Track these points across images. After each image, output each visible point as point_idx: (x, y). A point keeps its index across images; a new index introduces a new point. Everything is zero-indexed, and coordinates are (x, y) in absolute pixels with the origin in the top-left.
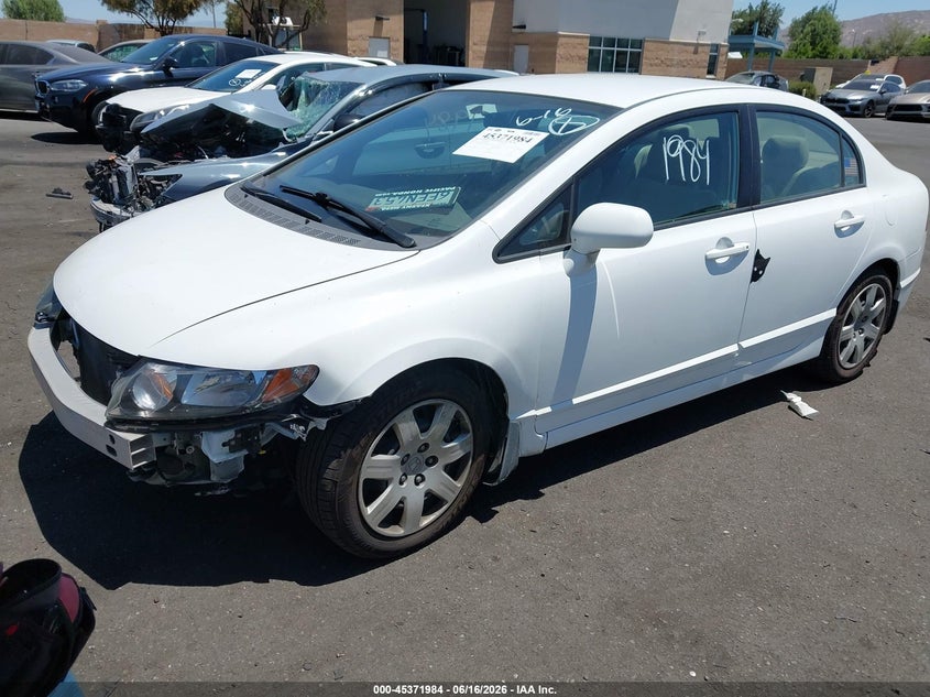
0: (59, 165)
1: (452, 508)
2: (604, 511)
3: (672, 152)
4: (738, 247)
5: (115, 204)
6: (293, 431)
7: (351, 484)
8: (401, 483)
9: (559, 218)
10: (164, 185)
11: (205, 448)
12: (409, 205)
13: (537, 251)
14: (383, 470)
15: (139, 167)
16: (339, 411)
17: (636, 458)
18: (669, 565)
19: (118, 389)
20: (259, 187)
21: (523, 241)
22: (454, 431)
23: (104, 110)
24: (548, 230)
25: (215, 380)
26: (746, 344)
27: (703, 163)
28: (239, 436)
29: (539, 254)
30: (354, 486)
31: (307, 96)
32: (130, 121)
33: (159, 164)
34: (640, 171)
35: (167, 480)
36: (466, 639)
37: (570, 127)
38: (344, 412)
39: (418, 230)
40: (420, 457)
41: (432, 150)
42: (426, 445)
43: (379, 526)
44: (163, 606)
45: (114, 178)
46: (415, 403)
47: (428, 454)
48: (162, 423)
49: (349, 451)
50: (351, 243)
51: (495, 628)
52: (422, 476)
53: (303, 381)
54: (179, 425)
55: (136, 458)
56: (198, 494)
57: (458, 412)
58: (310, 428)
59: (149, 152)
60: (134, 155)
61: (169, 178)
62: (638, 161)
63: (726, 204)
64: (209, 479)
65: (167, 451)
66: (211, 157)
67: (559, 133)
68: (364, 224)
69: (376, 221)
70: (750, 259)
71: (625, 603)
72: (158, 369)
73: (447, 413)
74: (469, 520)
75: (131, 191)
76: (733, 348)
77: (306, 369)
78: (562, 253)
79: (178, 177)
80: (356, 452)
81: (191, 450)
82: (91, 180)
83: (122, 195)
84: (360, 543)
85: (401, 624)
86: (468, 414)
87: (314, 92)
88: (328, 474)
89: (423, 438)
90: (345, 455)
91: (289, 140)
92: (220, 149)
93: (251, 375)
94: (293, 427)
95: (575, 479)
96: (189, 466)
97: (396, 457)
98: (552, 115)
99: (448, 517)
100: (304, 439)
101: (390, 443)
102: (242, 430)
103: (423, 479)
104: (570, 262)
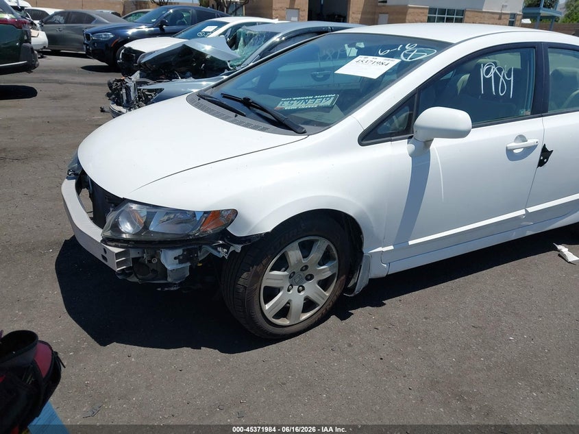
0: (95, 84)
1: (322, 309)
2: (426, 318)
3: (487, 75)
4: (530, 142)
5: (123, 106)
6: (219, 252)
7: (256, 289)
8: (289, 290)
9: (406, 116)
10: (153, 95)
11: (163, 261)
12: (303, 106)
13: (389, 138)
14: (277, 281)
15: (139, 83)
16: (250, 241)
17: (450, 283)
18: (469, 358)
19: (110, 218)
20: (209, 94)
21: (380, 131)
22: (326, 259)
23: (123, 51)
24: (397, 126)
25: (172, 216)
26: (531, 210)
27: (508, 83)
28: (185, 253)
29: (391, 141)
30: (257, 291)
31: (244, 41)
32: (137, 57)
33: (151, 82)
34: (462, 90)
35: (140, 279)
36: (328, 397)
37: (415, 56)
38: (252, 241)
39: (308, 122)
40: (302, 274)
41: (322, 76)
42: (306, 267)
43: (273, 317)
44: (133, 360)
45: (124, 91)
46: (300, 238)
47: (307, 273)
48: (136, 242)
49: (255, 267)
50: (263, 130)
51: (347, 392)
52: (303, 287)
53: (227, 219)
54: (147, 244)
55: (119, 264)
56: (159, 289)
57: (328, 246)
58: (230, 251)
59: (145, 74)
60: (136, 76)
61: (156, 91)
62: (460, 85)
63: (523, 112)
64: (166, 280)
65: (140, 260)
66: (182, 78)
67: (408, 60)
68: (273, 118)
69: (281, 116)
70: (538, 151)
71: (438, 382)
72: (134, 207)
73: (321, 246)
74: (333, 319)
75: (133, 98)
76: (522, 212)
77: (229, 212)
78: (407, 140)
79: (161, 90)
80: (259, 268)
81: (155, 261)
82: (110, 91)
83: (128, 101)
84: (260, 328)
85: (284, 384)
86: (336, 248)
87: (248, 38)
88: (241, 281)
89: (305, 261)
90: (253, 270)
91: (231, 68)
92: (189, 74)
93: (194, 214)
94: (220, 249)
95: (407, 295)
96: (154, 271)
97: (286, 273)
98: (403, 49)
99: (319, 315)
100: (226, 257)
101: (282, 264)
102: (187, 250)
103: (303, 289)
104: (412, 147)
